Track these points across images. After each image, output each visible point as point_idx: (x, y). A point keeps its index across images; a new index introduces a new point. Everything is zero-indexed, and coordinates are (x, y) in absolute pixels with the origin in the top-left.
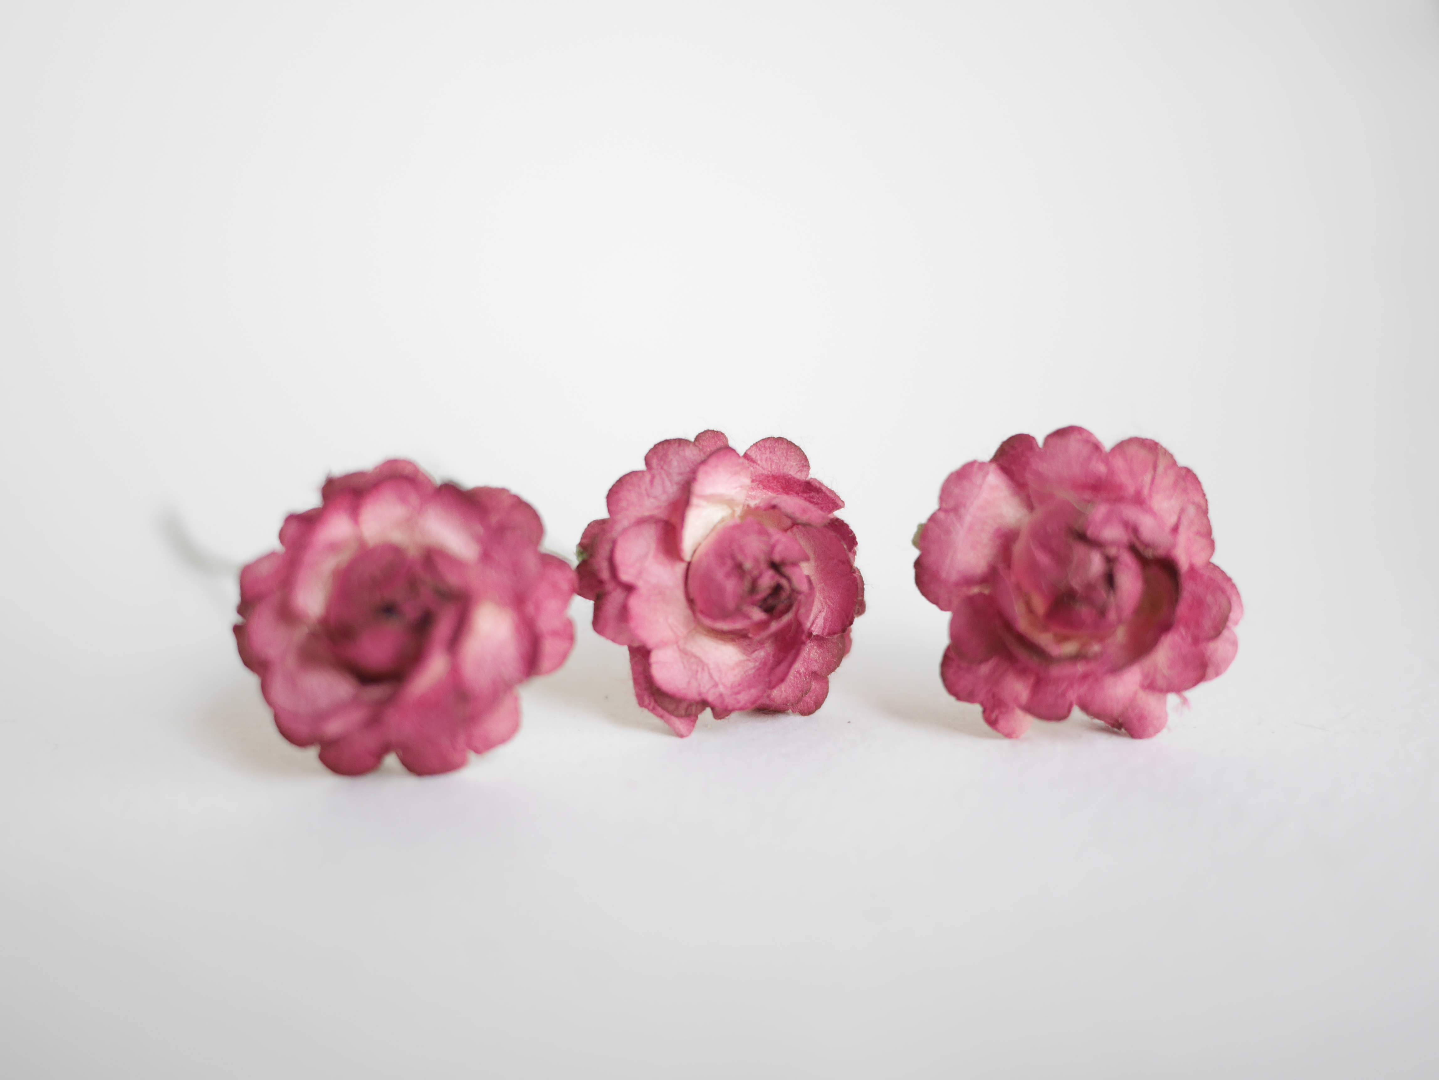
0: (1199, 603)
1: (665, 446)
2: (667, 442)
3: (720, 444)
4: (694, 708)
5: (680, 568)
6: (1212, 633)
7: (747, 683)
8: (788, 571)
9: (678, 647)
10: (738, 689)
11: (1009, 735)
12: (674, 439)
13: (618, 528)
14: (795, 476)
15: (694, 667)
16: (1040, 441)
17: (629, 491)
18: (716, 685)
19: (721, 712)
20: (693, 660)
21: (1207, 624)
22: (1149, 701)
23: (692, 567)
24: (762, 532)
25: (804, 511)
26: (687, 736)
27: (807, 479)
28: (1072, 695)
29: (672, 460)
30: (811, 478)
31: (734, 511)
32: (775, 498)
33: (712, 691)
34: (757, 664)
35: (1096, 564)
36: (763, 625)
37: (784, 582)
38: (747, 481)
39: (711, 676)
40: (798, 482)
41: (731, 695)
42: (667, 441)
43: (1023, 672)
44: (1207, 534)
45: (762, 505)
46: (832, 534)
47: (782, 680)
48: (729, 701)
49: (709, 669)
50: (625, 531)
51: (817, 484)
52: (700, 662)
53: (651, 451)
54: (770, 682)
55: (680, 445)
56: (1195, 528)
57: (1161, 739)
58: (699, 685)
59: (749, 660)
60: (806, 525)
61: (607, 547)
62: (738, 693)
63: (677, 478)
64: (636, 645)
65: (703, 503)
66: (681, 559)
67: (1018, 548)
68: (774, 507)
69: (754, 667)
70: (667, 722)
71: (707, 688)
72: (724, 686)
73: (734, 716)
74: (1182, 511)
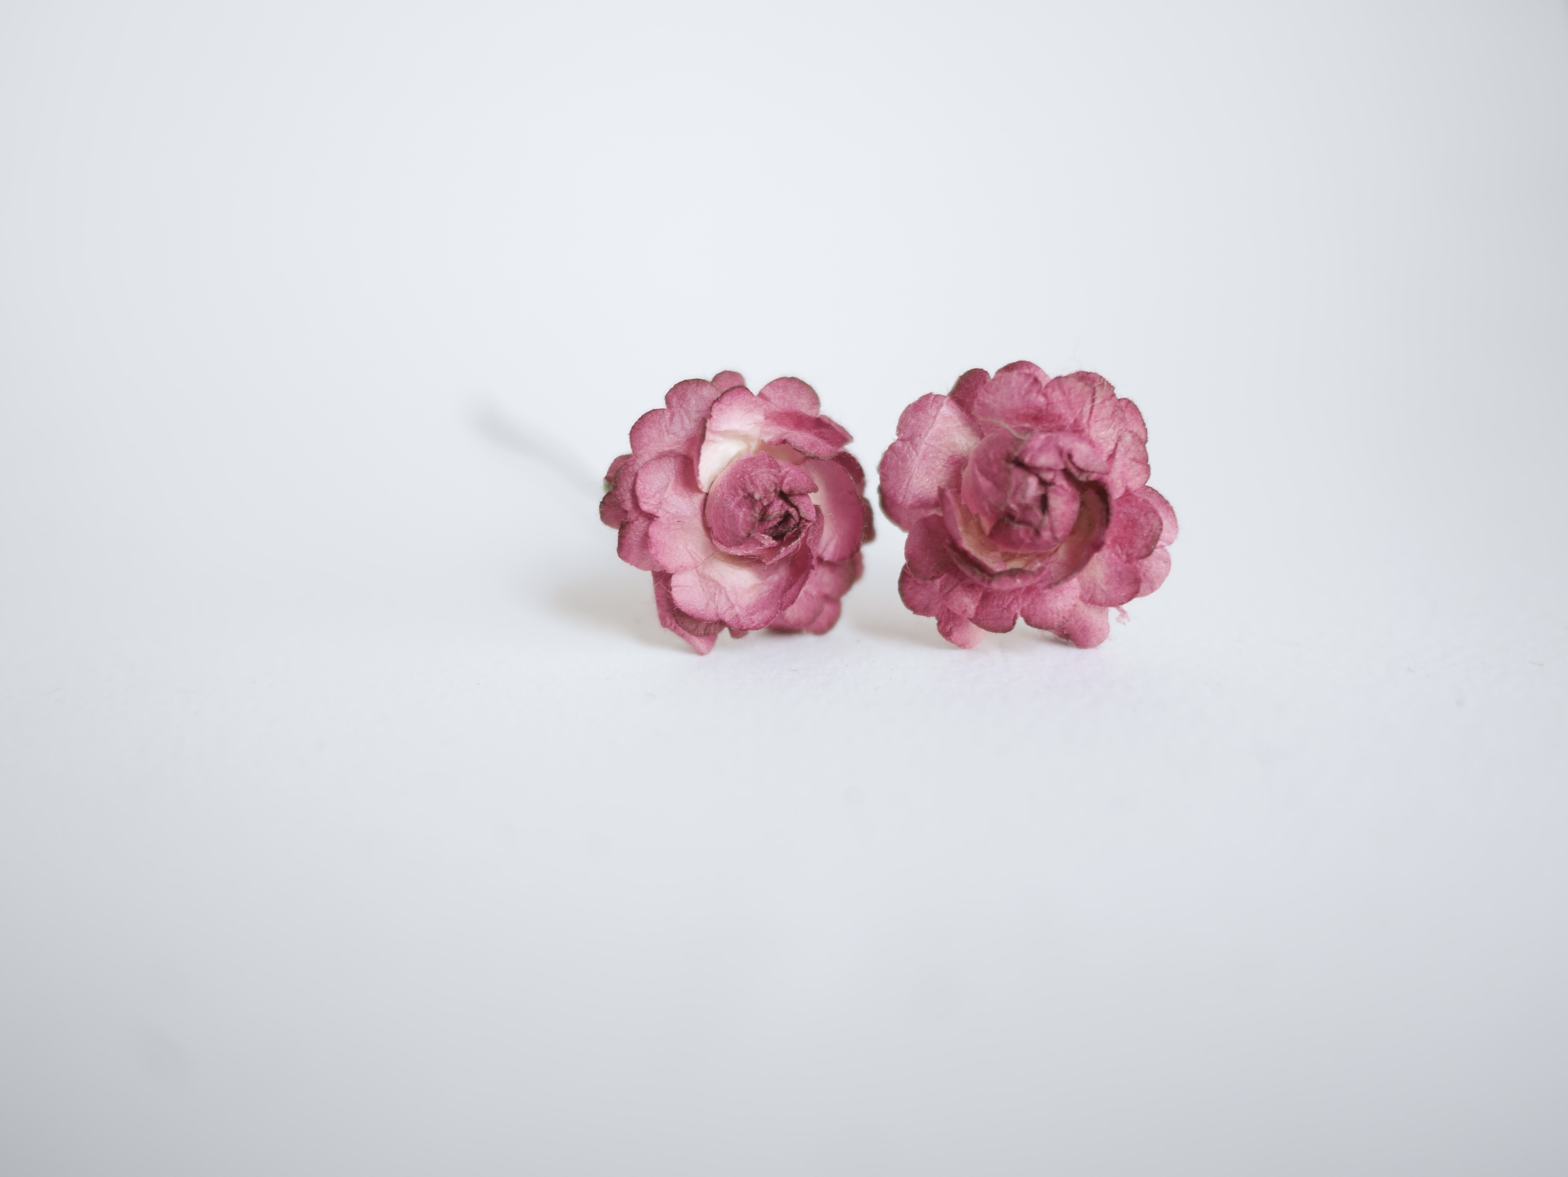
0: (1132, 524)
1: (684, 386)
2: (686, 383)
3: (736, 384)
4: (712, 628)
5: (698, 499)
6: (1144, 551)
7: (761, 605)
8: (796, 500)
9: (697, 571)
10: (751, 611)
11: (962, 646)
12: (692, 380)
13: (640, 462)
14: (805, 413)
15: (712, 590)
16: (992, 374)
17: (650, 427)
18: (732, 607)
19: (738, 632)
20: (711, 584)
21: (1140, 543)
22: (1091, 615)
23: (709, 498)
24: (773, 465)
25: (813, 445)
26: (706, 654)
27: (818, 416)
28: (1016, 609)
29: (690, 399)
30: (821, 415)
31: (749, 447)
32: (786, 434)
33: (729, 612)
34: (771, 587)
35: (1032, 487)
36: (774, 550)
37: (792, 510)
38: (760, 418)
39: (728, 599)
40: (809, 419)
41: (746, 616)
42: (686, 381)
43: (972, 587)
44: (1144, 462)
45: (774, 440)
46: (840, 466)
47: (792, 602)
48: (745, 621)
49: (726, 592)
50: (646, 464)
51: (826, 420)
52: (717, 585)
53: (671, 390)
54: (781, 604)
55: (697, 385)
56: (1131, 455)
57: (1105, 649)
58: (717, 607)
59: (762, 584)
60: (815, 458)
61: (630, 480)
62: (753, 614)
63: (694, 416)
64: (658, 570)
65: (719, 438)
66: (699, 491)
67: (965, 474)
68: (784, 442)
69: (768, 591)
70: (688, 640)
71: (724, 609)
72: (740, 607)
73: (752, 634)
74: (1119, 439)
